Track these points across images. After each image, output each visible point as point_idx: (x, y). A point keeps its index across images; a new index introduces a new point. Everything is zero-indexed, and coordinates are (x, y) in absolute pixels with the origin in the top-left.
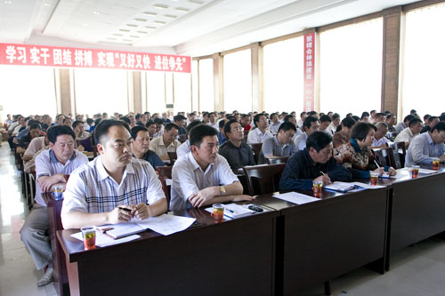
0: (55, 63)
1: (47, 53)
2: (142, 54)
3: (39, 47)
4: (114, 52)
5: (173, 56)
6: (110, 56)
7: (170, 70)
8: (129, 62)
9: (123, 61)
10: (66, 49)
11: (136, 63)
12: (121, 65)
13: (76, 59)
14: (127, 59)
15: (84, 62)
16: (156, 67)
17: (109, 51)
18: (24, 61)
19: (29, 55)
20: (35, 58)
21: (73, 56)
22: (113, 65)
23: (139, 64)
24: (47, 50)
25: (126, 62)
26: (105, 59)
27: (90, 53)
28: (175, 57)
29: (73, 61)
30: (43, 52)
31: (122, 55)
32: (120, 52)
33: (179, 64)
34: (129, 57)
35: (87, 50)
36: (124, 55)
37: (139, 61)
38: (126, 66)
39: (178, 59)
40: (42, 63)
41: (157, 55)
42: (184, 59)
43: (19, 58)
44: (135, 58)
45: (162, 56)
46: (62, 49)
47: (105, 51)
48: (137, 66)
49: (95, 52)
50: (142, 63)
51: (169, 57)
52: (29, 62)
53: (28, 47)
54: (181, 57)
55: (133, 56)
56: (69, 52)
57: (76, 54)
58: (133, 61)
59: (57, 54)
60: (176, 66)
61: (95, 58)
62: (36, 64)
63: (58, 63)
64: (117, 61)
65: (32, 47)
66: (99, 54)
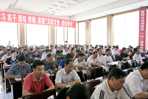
0: (19, 21)
1: (15, 16)
2: (57, 19)
3: (12, 14)
4: (45, 18)
5: (69, 21)
6: (43, 19)
7: (67, 26)
8: (51, 22)
9: (49, 22)
10: (24, 15)
11: (54, 23)
12: (48, 24)
13: (28, 20)
14: (50, 21)
15: (32, 21)
16: (62, 25)
17: (43, 17)
18: (4, 20)
19: (7, 17)
20: (10, 19)
22: (44, 23)
23: (55, 23)
24: (15, 15)
25: (50, 22)
26: (41, 20)
27: (35, 17)
28: (70, 21)
29: (27, 21)
30: (13, 16)
31: (48, 19)
32: (48, 18)
33: (71, 24)
34: (51, 20)
35: (33, 16)
36: (49, 19)
37: (55, 22)
38: (50, 24)
39: (71, 22)
40: (13, 21)
41: (63, 20)
42: (73, 22)
43: (2, 18)
44: (54, 21)
45: (64, 20)
46: (22, 15)
47: (41, 17)
48: (54, 24)
50: (56, 23)
51: (67, 21)
52: (7, 20)
53: (7, 13)
54: (72, 21)
55: (53, 19)
56: (25, 17)
57: (29, 18)
58: (53, 22)
59: (20, 17)
61: (37, 20)
62: (10, 21)
63: (20, 21)
64: (46, 22)
65: (8, 13)
66: (38, 18)
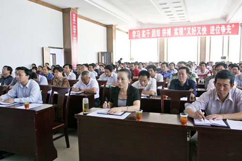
0: (152, 36)
1: (149, 32)
2: (201, 26)
3: (145, 29)
4: (184, 27)
5: (224, 25)
6: (181, 30)
7: (221, 34)
8: (192, 32)
9: (189, 31)
11: (197, 32)
12: (187, 34)
13: (163, 33)
14: (191, 30)
15: (166, 34)
16: (211, 33)
17: (180, 27)
18: (139, 37)
19: (141, 33)
20: (144, 35)
21: (161, 32)
22: (182, 35)
23: (199, 32)
24: (149, 30)
25: (191, 32)
26: (178, 31)
27: (170, 29)
28: (226, 25)
29: (161, 34)
30: (147, 32)
31: (188, 28)
32: (187, 27)
33: (229, 29)
34: (193, 29)
35: (168, 28)
36: (190, 28)
37: (199, 31)
38: (190, 34)
39: (228, 26)
40: (146, 37)
41: (212, 25)
42: (233, 26)
43: (137, 36)
44: (197, 29)
45: (215, 25)
46: (156, 29)
47: (178, 27)
48: (197, 34)
49: (172, 28)
50: (201, 32)
51: (220, 25)
52: (141, 37)
53: (141, 30)
54: (231, 25)
55: (195, 28)
56: (159, 30)
57: (163, 31)
58: (195, 31)
59: (154, 32)
60: (226, 31)
61: (172, 32)
62: (144, 38)
63: (154, 36)
64: (185, 32)
66: (175, 29)
